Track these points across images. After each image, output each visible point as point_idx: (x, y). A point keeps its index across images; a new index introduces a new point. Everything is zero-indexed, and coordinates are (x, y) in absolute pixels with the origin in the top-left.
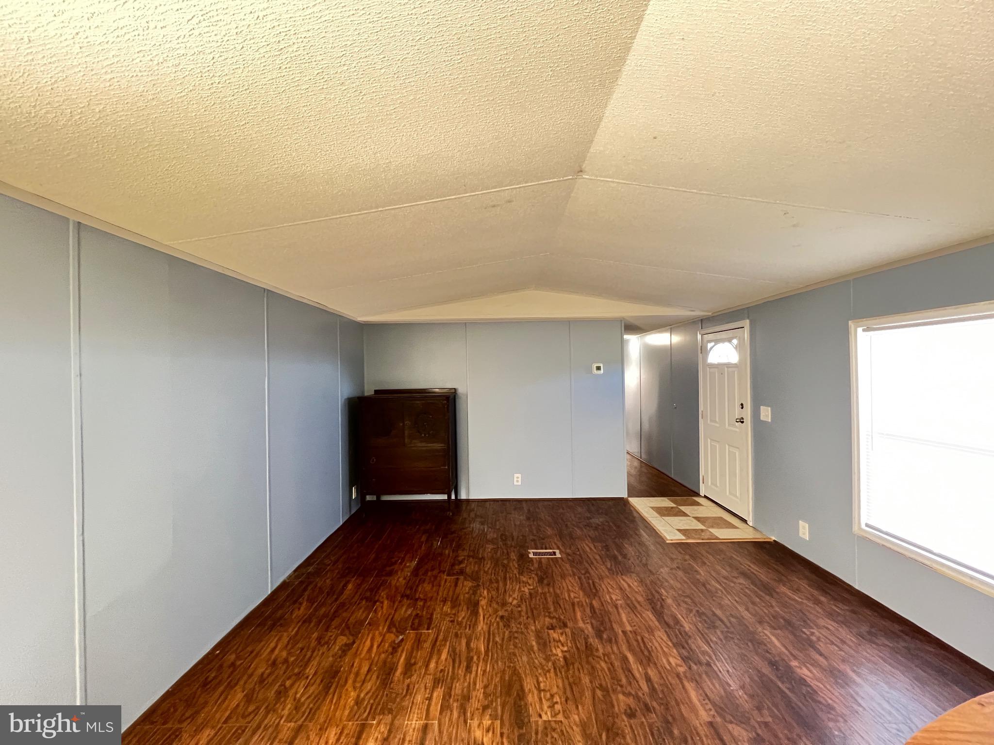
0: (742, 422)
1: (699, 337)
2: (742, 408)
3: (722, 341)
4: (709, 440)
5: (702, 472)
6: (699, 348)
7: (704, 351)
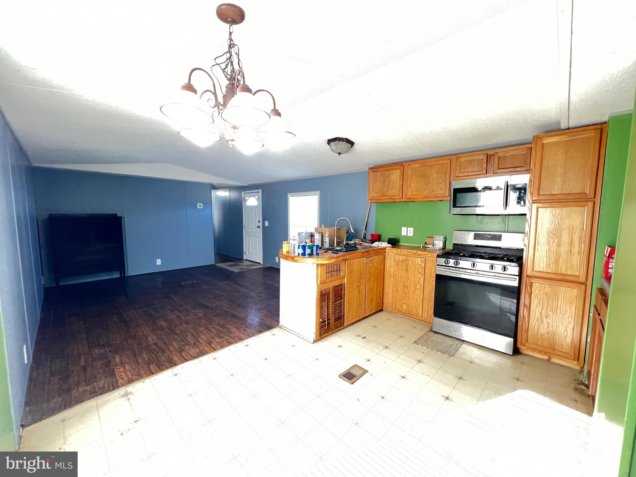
0: (259, 228)
1: (243, 194)
2: (259, 222)
3: (252, 196)
4: (247, 237)
5: (244, 250)
6: (243, 199)
7: (245, 201)
